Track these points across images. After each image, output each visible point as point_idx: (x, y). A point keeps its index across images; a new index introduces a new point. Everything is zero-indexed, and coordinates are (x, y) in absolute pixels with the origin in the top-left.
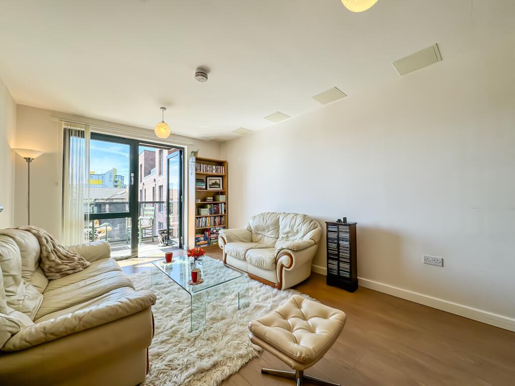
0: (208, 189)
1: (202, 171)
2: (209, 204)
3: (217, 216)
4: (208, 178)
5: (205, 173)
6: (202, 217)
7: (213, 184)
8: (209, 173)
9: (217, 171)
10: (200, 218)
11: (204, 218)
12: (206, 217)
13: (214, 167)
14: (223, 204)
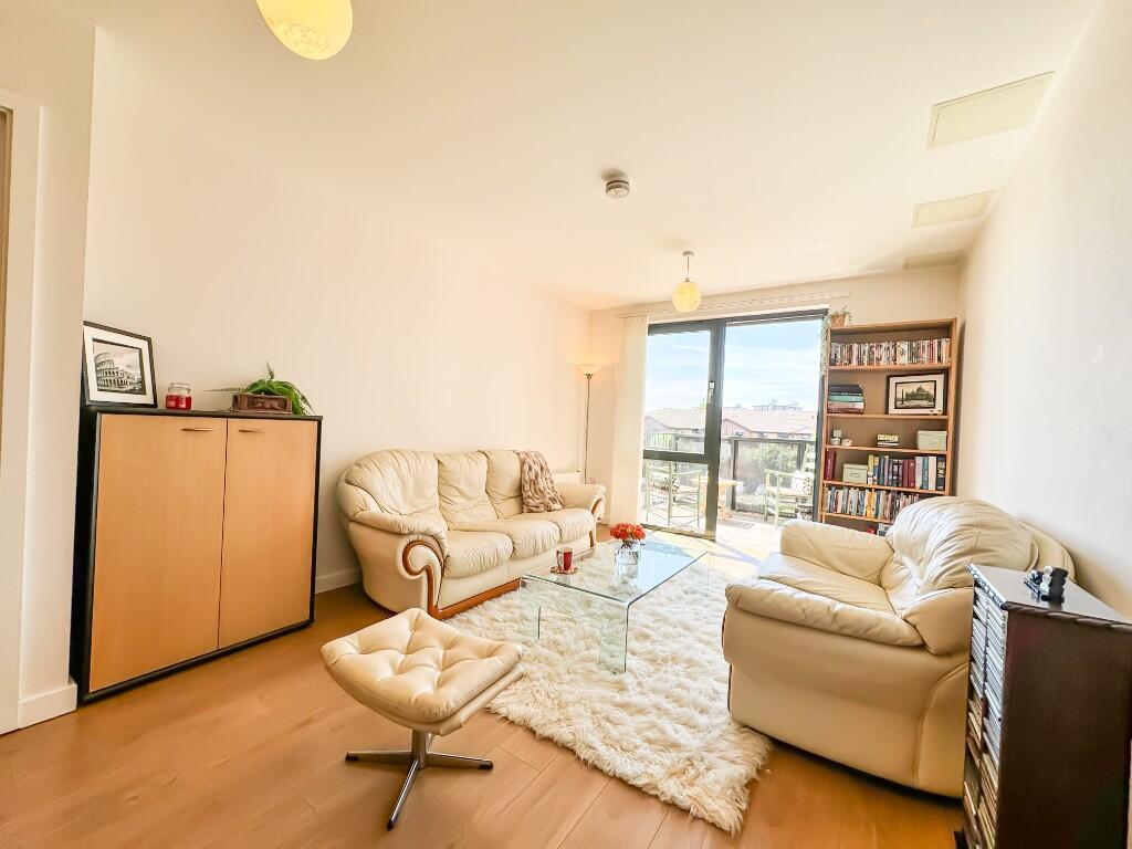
0: (892, 410)
1: (855, 362)
2: (876, 454)
3: (907, 494)
4: (893, 381)
5: (866, 366)
6: (849, 487)
7: (911, 397)
8: (884, 364)
9: (914, 354)
10: (840, 487)
11: (852, 491)
12: (862, 489)
13: (904, 346)
14: (932, 460)
